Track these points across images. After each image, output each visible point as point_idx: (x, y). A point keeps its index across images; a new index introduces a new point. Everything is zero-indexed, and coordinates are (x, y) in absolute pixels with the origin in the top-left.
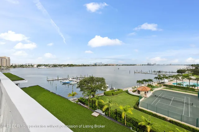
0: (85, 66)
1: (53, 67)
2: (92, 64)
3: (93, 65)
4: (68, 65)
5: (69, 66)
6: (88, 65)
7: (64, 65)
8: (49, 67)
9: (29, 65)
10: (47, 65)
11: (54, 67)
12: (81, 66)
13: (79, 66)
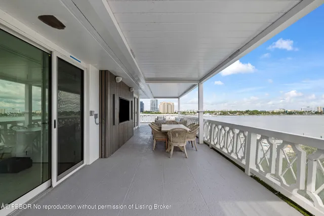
0: (291, 113)
1: (221, 114)
2: (314, 110)
3: (317, 113)
4: (247, 112)
5: (250, 114)
6: (301, 113)
7: (239, 112)
8: (215, 114)
9: (191, 112)
10: (212, 112)
11: (223, 114)
12: (279, 113)
13: (273, 113)
